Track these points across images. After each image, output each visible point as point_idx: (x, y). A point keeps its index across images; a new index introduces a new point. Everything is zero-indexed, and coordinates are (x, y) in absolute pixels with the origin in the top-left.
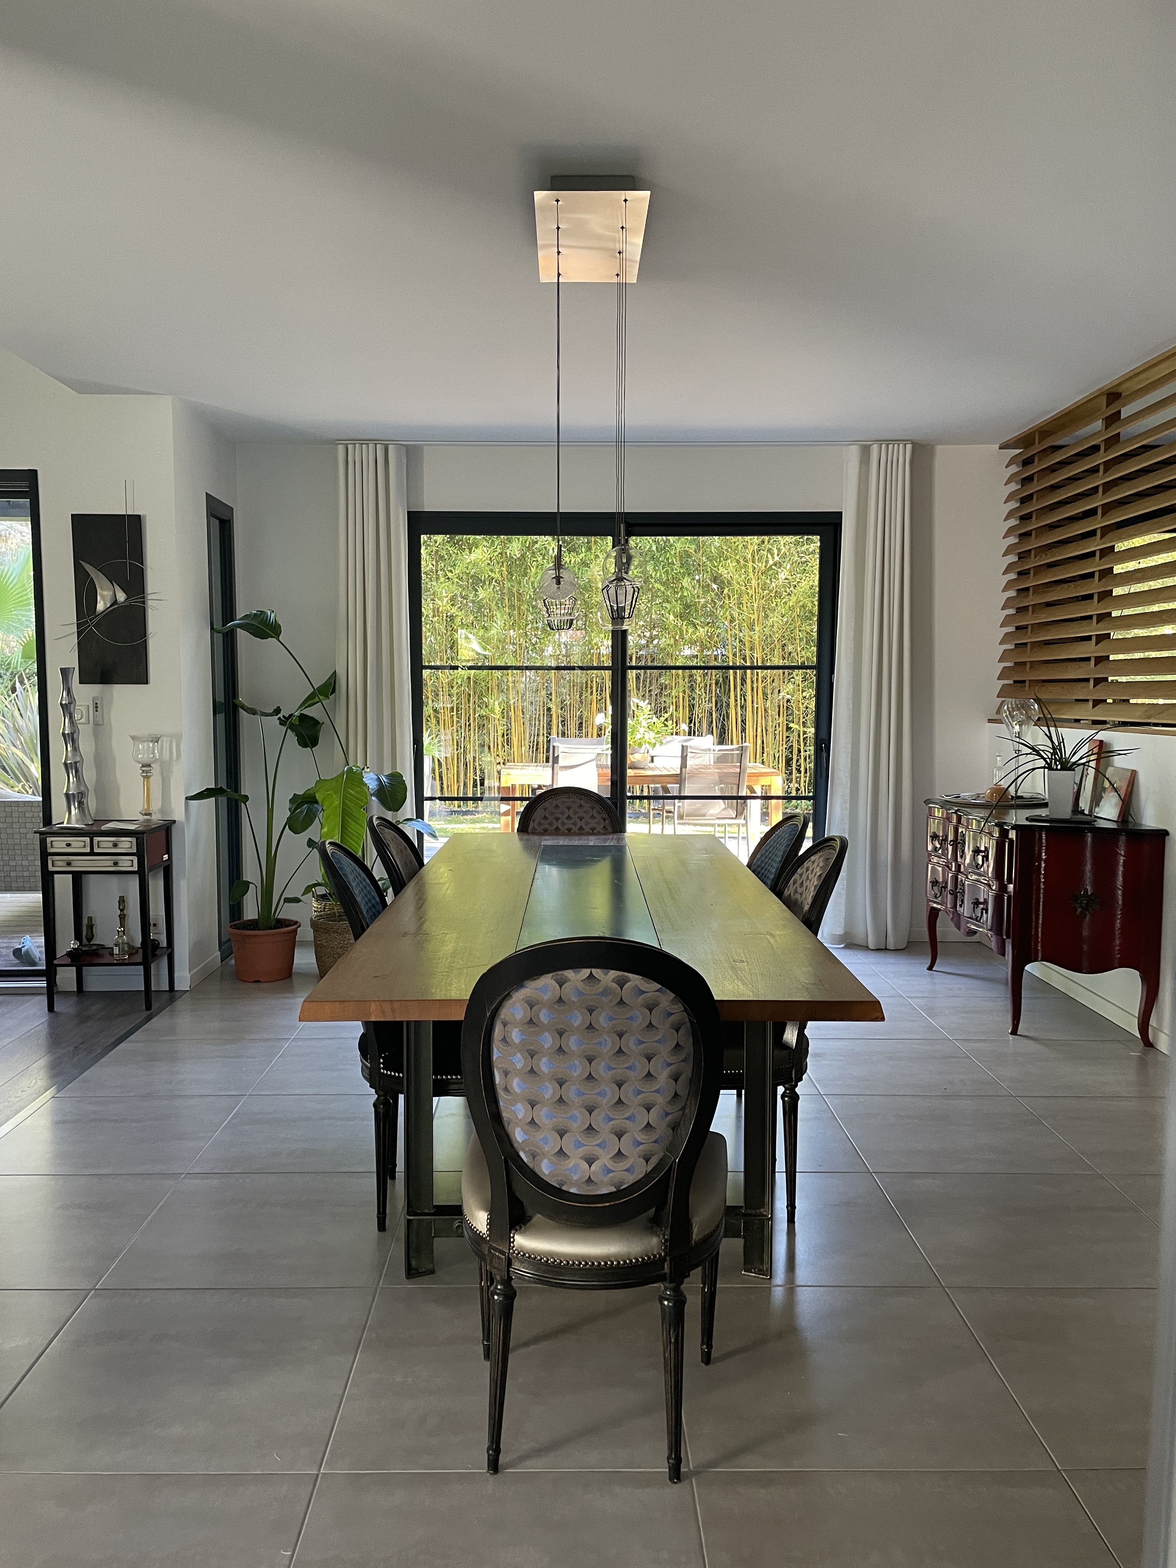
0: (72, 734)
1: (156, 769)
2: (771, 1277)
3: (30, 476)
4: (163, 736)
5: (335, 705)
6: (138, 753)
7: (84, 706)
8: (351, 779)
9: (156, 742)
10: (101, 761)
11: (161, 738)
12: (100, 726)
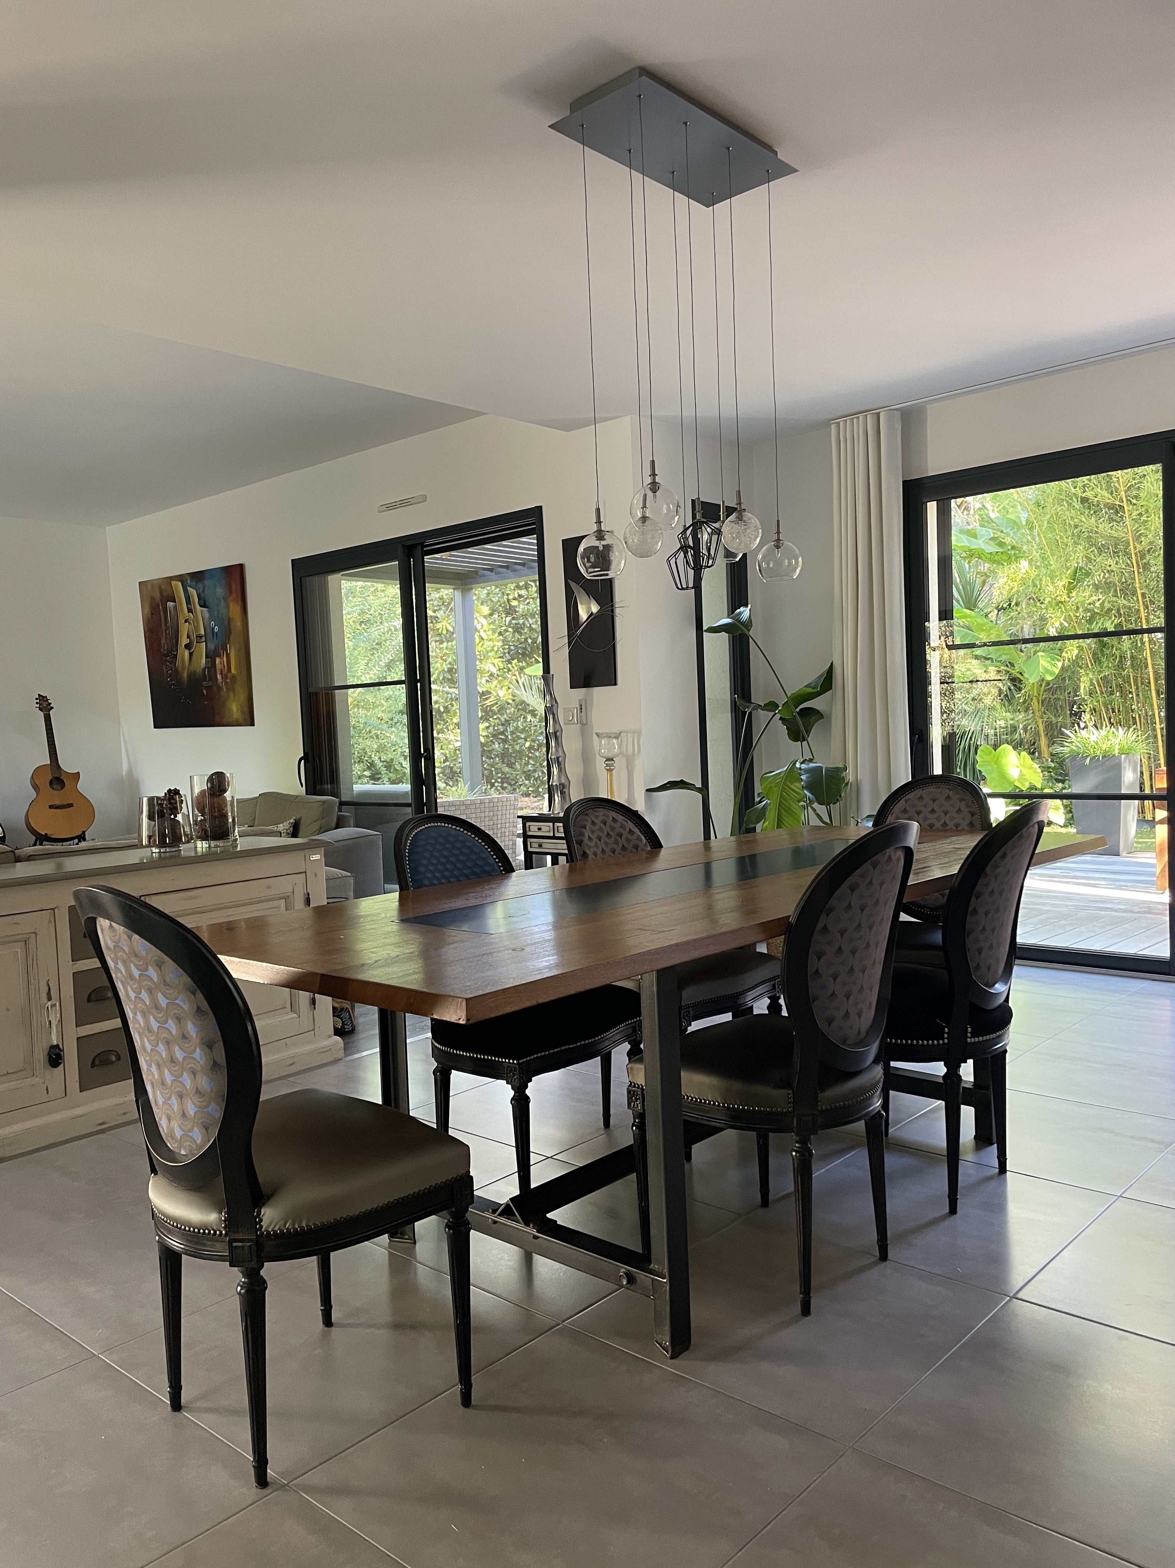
0: (555, 733)
1: (620, 763)
2: (672, 1358)
3: (537, 512)
4: (626, 732)
5: (833, 697)
6: (602, 748)
7: (574, 708)
8: (792, 774)
9: (616, 738)
10: (586, 757)
11: (622, 734)
12: (584, 725)
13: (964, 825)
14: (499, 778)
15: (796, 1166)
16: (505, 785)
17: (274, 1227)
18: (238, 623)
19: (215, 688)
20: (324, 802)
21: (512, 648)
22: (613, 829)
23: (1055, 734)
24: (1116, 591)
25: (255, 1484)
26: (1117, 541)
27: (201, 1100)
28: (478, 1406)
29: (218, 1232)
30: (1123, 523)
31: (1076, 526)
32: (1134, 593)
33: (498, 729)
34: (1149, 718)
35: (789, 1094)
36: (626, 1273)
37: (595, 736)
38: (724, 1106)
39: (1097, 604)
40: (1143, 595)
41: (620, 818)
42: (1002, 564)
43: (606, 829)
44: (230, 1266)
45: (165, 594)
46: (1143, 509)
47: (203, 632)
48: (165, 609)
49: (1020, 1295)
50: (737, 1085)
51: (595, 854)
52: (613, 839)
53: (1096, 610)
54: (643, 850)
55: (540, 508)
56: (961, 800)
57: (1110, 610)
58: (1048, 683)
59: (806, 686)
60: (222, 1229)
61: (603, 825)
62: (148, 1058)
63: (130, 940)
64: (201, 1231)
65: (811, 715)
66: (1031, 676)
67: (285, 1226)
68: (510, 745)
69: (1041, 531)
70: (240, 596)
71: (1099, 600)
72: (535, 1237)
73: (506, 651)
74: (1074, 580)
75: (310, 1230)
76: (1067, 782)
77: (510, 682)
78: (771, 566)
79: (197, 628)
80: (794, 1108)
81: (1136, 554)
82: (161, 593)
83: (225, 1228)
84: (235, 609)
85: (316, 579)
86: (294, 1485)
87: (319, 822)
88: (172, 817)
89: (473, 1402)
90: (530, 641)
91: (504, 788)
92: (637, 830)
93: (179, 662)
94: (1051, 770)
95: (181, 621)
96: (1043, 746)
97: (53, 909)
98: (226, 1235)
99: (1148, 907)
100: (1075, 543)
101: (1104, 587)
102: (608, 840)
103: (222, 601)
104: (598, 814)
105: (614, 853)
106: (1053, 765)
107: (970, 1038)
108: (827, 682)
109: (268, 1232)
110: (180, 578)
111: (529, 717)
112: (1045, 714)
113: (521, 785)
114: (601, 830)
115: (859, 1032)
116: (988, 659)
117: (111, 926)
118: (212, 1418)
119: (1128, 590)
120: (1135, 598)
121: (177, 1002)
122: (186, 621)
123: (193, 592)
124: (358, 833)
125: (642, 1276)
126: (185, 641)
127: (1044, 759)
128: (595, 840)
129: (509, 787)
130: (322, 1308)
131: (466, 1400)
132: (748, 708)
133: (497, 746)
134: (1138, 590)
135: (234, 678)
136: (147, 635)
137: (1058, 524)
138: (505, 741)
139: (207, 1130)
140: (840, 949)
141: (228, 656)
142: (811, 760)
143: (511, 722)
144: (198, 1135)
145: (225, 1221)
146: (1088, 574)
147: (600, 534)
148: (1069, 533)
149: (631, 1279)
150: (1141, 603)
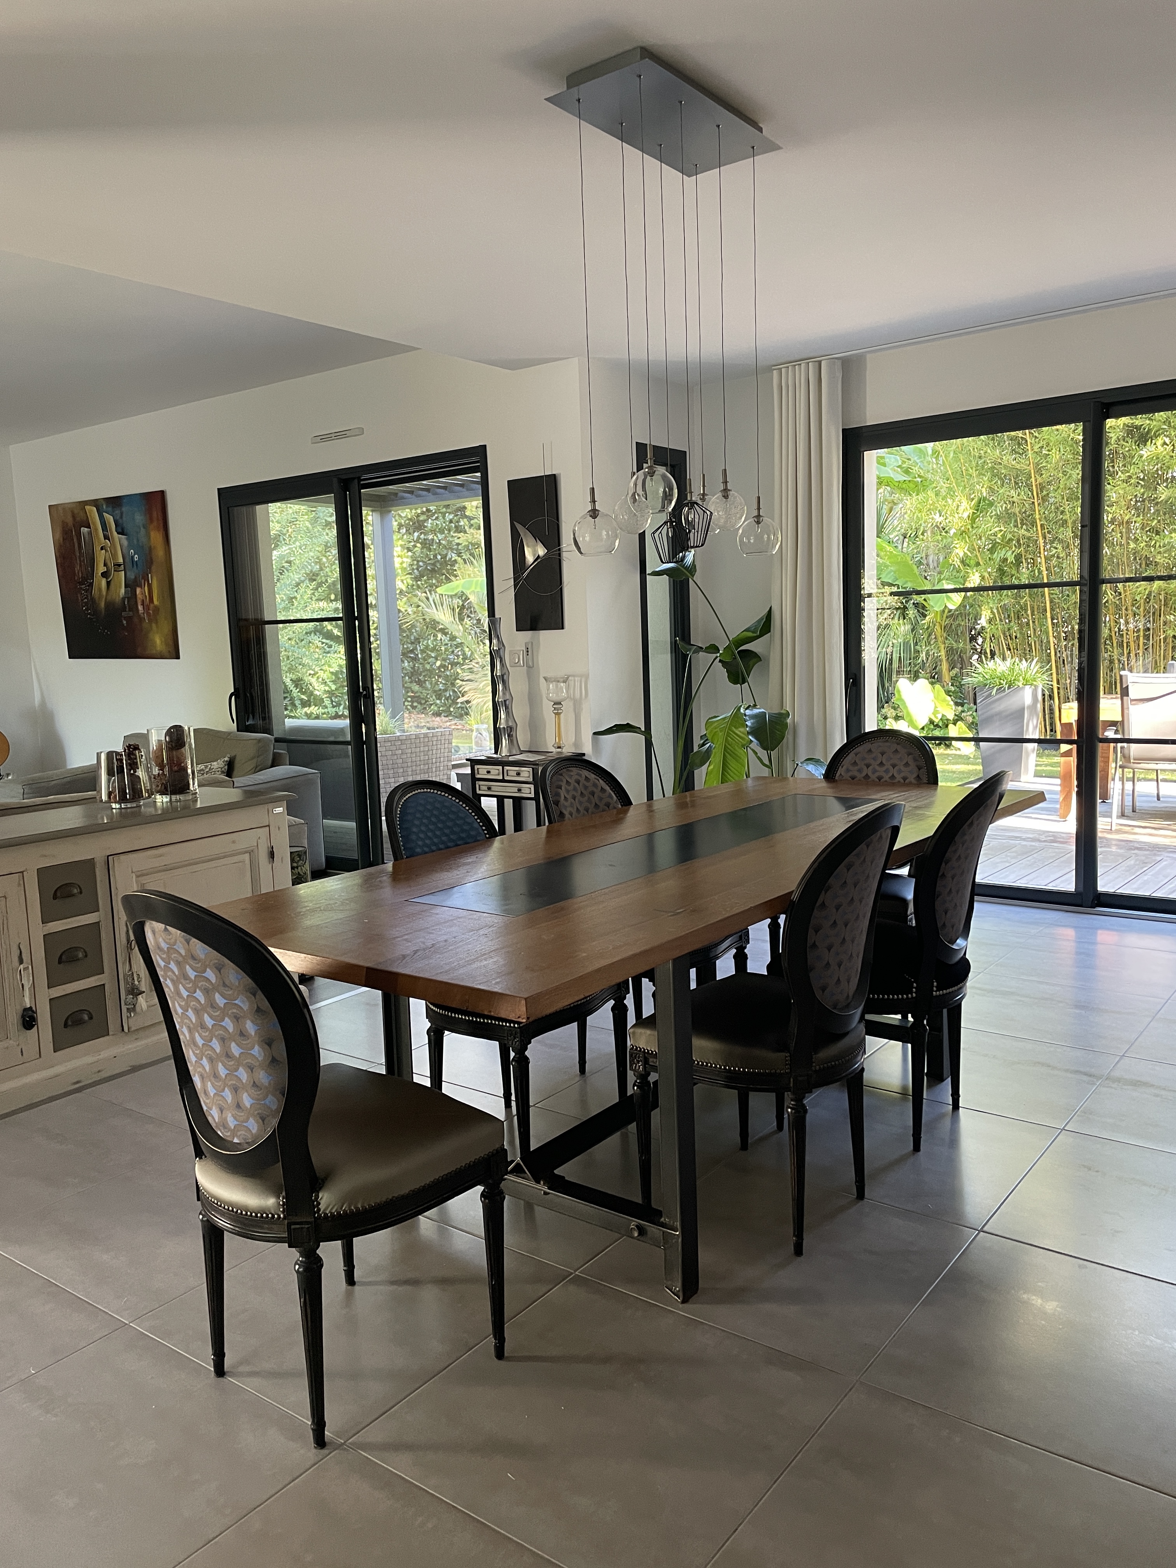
0: (503, 676)
1: (567, 706)
2: (683, 1302)
3: (481, 452)
4: (574, 676)
5: (771, 640)
6: (549, 692)
7: (520, 650)
8: (737, 718)
9: (564, 682)
10: (533, 699)
11: (570, 678)
12: (531, 668)
13: (912, 778)
14: (409, 697)
15: (791, 1122)
16: (415, 704)
17: (332, 1209)
18: (160, 553)
19: (136, 620)
20: (259, 740)
21: (421, 563)
22: (586, 787)
23: (958, 660)
24: (1016, 521)
25: (313, 1445)
26: (1018, 473)
27: (258, 1093)
28: (512, 1357)
29: (276, 1216)
30: (1026, 455)
31: (980, 457)
32: (1033, 523)
33: (408, 648)
34: (1044, 645)
35: (786, 1057)
36: (637, 1226)
37: (542, 680)
38: (725, 1068)
39: (999, 536)
40: (1042, 525)
41: (592, 776)
42: (910, 495)
43: (580, 788)
44: (289, 1247)
45: (78, 519)
46: (1045, 443)
47: (121, 560)
48: (79, 534)
49: (985, 1229)
50: (738, 1050)
51: (571, 814)
52: (586, 798)
53: (998, 540)
54: (615, 808)
55: (484, 447)
56: (909, 754)
57: (1011, 540)
58: (950, 611)
59: (746, 630)
60: (280, 1213)
61: (576, 785)
62: (198, 1052)
63: (188, 943)
64: (259, 1215)
65: (750, 657)
66: (936, 604)
67: (342, 1208)
68: (421, 664)
69: (947, 460)
70: (162, 525)
71: (1001, 531)
72: (546, 1193)
73: (415, 567)
74: (977, 510)
75: (365, 1211)
76: (966, 705)
77: (419, 600)
78: (752, 541)
79: (114, 556)
80: (791, 1069)
81: (1036, 485)
82: (74, 516)
83: (283, 1212)
84: (156, 537)
85: (244, 509)
86: (350, 1443)
87: (255, 761)
88: (132, 772)
89: (506, 1354)
90: (439, 557)
91: (414, 708)
92: (607, 788)
93: (95, 591)
94: (951, 694)
95: (97, 548)
96: (944, 670)
97: (22, 872)
98: (285, 1218)
99: (1053, 836)
100: (980, 474)
101: (1006, 517)
102: (581, 799)
103: (142, 528)
104: (572, 774)
105: (587, 812)
106: (953, 689)
107: (936, 991)
108: (766, 625)
109: (326, 1214)
110: (95, 503)
111: (439, 636)
112: (947, 639)
113: (431, 705)
114: (575, 789)
115: (848, 996)
116: (894, 585)
117: (166, 929)
118: (256, 1381)
119: (1028, 520)
120: (1035, 529)
121: (236, 1002)
122: (102, 549)
123: (109, 519)
124: (296, 772)
125: (653, 1230)
126: (102, 569)
127: (945, 684)
128: (570, 800)
129: (419, 706)
130: (345, 1268)
131: (500, 1354)
132: (690, 650)
133: (406, 664)
134: (1038, 521)
135: (157, 609)
136: (59, 561)
137: (963, 455)
138: (415, 659)
139: (263, 1121)
140: (835, 922)
141: (150, 586)
142: (755, 706)
143: (421, 640)
144: (253, 1126)
145: (284, 1204)
146: (991, 504)
147: (594, 513)
148: (974, 464)
149: (642, 1231)
150: (1040, 535)
